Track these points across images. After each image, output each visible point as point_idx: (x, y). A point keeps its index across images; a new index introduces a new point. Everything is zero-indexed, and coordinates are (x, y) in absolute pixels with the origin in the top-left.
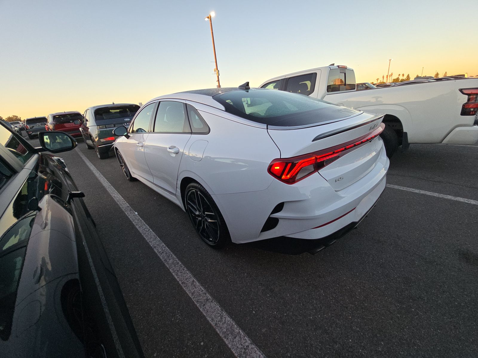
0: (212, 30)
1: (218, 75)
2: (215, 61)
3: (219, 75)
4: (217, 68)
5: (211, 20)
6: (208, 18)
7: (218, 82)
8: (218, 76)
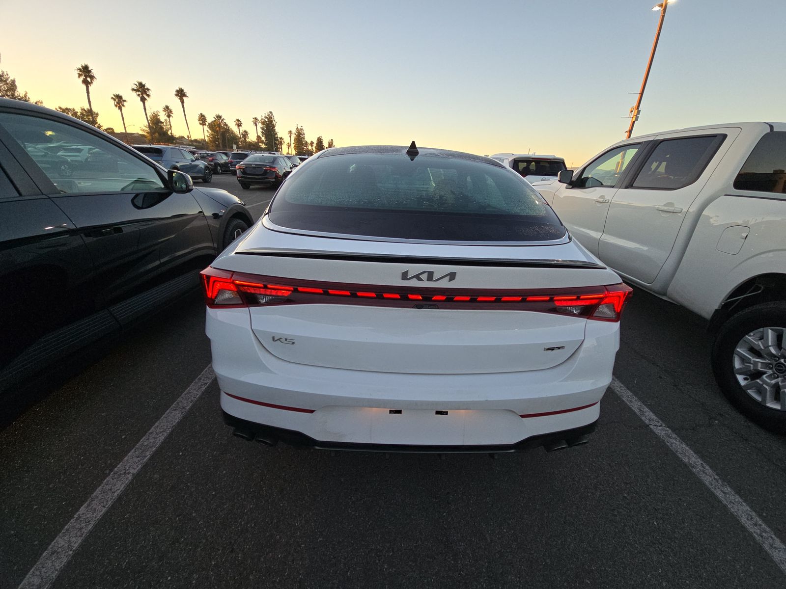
0: (660, 29)
1: (634, 120)
2: (639, 91)
3: (637, 119)
4: (638, 106)
5: (665, 10)
6: (660, 6)
7: (627, 134)
8: (634, 122)
